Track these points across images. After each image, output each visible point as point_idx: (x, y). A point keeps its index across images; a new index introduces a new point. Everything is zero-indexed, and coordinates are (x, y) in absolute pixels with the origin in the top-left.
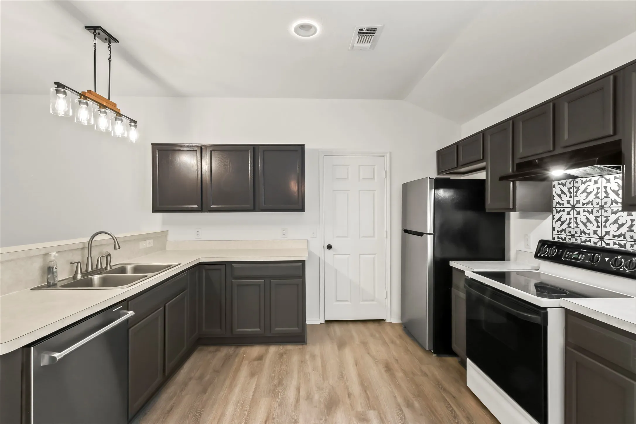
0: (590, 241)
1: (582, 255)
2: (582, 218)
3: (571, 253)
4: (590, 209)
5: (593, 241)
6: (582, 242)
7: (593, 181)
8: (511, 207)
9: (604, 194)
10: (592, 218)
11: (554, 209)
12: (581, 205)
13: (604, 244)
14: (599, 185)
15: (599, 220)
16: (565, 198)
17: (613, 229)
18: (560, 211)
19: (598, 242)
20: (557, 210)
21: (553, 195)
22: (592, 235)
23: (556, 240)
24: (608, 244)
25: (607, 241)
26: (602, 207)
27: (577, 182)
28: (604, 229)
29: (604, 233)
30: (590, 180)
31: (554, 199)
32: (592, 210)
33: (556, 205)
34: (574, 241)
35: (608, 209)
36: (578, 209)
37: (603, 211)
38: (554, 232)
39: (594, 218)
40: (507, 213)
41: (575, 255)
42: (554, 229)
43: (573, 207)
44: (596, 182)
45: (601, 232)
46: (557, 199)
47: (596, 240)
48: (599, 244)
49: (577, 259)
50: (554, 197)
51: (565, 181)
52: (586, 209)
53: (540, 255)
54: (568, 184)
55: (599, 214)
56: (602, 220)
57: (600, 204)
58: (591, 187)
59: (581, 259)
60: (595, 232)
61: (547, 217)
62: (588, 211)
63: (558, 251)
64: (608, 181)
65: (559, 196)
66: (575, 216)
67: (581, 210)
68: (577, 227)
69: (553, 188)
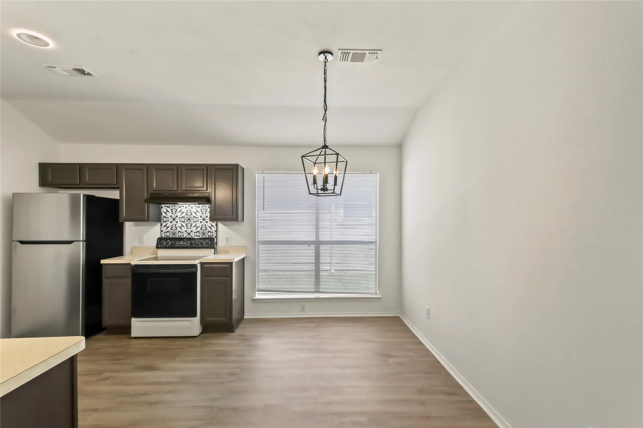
0: (183, 236)
1: (185, 242)
2: (179, 224)
3: (179, 242)
4: (183, 220)
5: (185, 235)
6: (179, 236)
7: (184, 207)
8: (146, 219)
9: (190, 214)
10: (184, 224)
11: (162, 220)
12: (178, 218)
13: (190, 236)
14: (188, 209)
15: (188, 225)
16: (169, 214)
17: (194, 229)
18: (166, 221)
19: (187, 235)
20: (164, 221)
21: (161, 212)
22: (184, 233)
23: (164, 237)
24: (192, 236)
25: (192, 235)
26: (189, 219)
27: (176, 206)
28: (190, 230)
29: (190, 231)
30: (183, 206)
31: (162, 215)
32: (184, 221)
33: (164, 218)
34: (175, 236)
35: (192, 220)
36: (177, 220)
37: (190, 221)
38: (162, 233)
39: (185, 225)
40: (124, 222)
41: (182, 243)
42: (162, 231)
43: (174, 219)
44: (186, 208)
45: (189, 231)
46: (164, 214)
47: (186, 235)
48: (188, 236)
49: (183, 244)
50: (162, 213)
51: (169, 205)
52: (181, 220)
53: (160, 246)
54: (171, 207)
55: (187, 223)
56: (189, 225)
57: (188, 218)
58: (184, 210)
59: (185, 244)
60: (186, 231)
61: (158, 224)
62: (182, 221)
63: (171, 242)
64: (192, 208)
65: (166, 213)
66: (175, 224)
67: (178, 221)
68: (176, 229)
69: (161, 208)
